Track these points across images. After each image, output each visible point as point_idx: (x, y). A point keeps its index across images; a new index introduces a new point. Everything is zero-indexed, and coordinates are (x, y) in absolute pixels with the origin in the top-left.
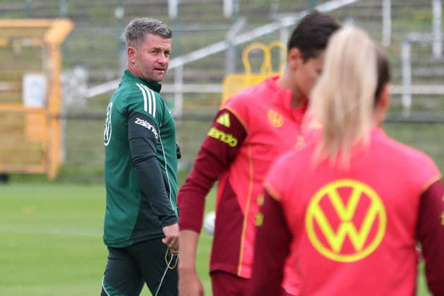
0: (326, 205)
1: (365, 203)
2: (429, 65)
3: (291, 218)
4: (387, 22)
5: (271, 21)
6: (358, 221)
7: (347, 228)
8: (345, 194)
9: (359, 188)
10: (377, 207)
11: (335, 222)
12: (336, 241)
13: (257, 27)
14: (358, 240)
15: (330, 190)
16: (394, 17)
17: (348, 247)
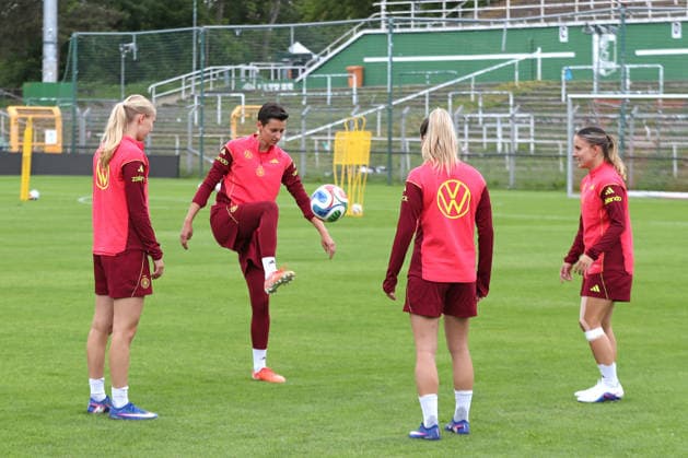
0: (444, 190)
1: (462, 191)
3: (426, 199)
4: (427, 108)
5: (372, 107)
6: (458, 200)
7: (453, 202)
8: (452, 186)
9: (459, 183)
10: (468, 192)
11: (448, 200)
12: (449, 209)
14: (459, 209)
15: (446, 184)
17: (454, 212)
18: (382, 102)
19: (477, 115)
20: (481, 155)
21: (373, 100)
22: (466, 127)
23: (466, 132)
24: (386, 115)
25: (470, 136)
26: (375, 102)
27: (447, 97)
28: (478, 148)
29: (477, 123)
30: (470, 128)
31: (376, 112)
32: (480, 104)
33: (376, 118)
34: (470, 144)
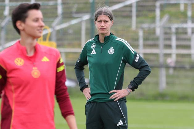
2: (153, 39)
4: (134, 19)
13: (72, 20)
16: (138, 16)
18: (86, 12)
19: (185, 26)
20: (188, 66)
21: (74, 10)
22: (174, 38)
23: (174, 43)
24: (89, 26)
25: (178, 47)
26: (77, 12)
27: (155, 6)
28: (186, 60)
29: (186, 33)
30: (178, 39)
31: (80, 23)
32: (189, 14)
33: (80, 29)
34: (178, 55)
